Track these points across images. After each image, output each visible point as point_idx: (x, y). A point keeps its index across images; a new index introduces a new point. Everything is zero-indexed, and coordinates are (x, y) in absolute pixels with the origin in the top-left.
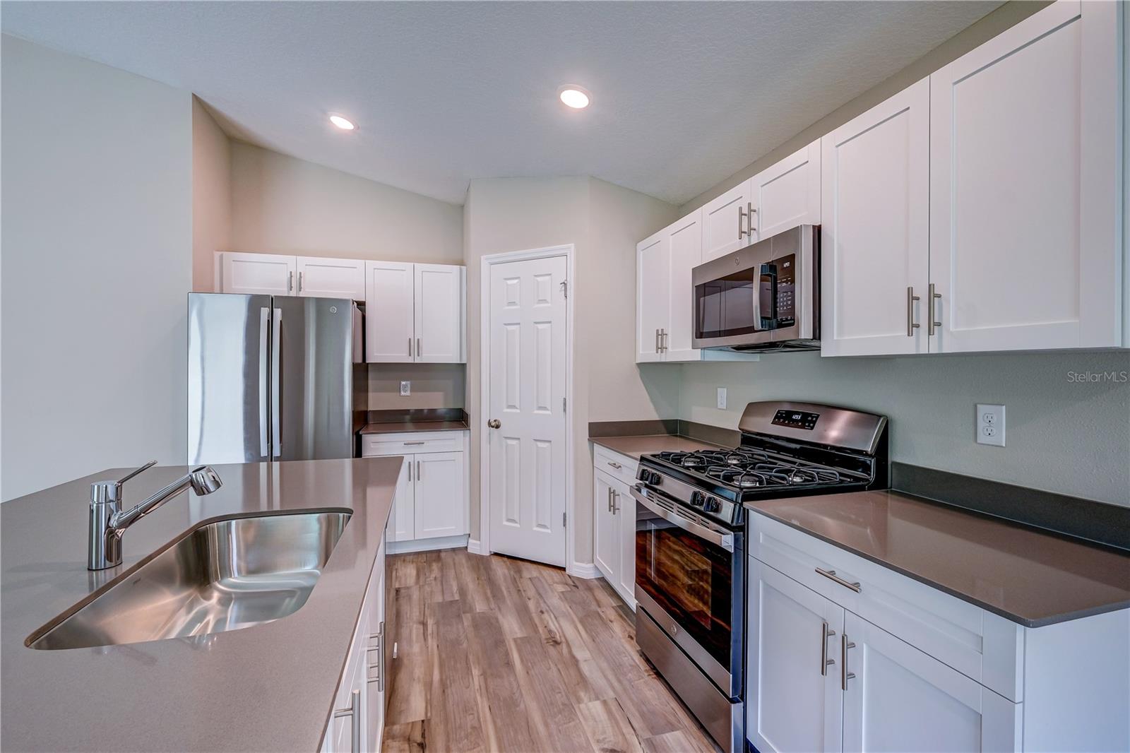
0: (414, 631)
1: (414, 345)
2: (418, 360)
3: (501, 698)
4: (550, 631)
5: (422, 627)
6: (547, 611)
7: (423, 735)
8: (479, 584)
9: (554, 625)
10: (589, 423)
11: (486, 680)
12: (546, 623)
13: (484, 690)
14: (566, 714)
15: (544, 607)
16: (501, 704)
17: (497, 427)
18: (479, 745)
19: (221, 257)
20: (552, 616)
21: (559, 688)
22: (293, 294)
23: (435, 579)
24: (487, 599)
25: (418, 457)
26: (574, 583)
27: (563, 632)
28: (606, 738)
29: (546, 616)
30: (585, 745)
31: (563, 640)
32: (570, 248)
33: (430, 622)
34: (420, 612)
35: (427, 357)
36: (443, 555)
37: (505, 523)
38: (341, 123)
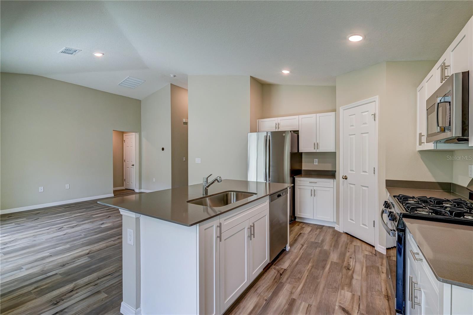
0: (298, 246)
1: (316, 145)
2: (318, 151)
3: (313, 275)
4: (349, 265)
5: (301, 246)
6: (353, 258)
7: (283, 273)
8: (331, 240)
9: (353, 264)
10: (386, 180)
11: (311, 269)
12: (349, 261)
13: (309, 270)
14: (334, 290)
15: (353, 256)
16: (312, 276)
17: (346, 179)
18: (297, 282)
19: (259, 121)
20: (354, 260)
21: (337, 282)
22: (277, 130)
23: (316, 234)
24: (331, 246)
25: (315, 188)
26: (376, 253)
27: (354, 267)
28: (344, 304)
29: (351, 260)
30: (334, 301)
31: (353, 269)
32: (377, 98)
33: (305, 246)
34: (304, 242)
35: (321, 149)
36: (324, 228)
37: (349, 220)
38: (286, 72)
